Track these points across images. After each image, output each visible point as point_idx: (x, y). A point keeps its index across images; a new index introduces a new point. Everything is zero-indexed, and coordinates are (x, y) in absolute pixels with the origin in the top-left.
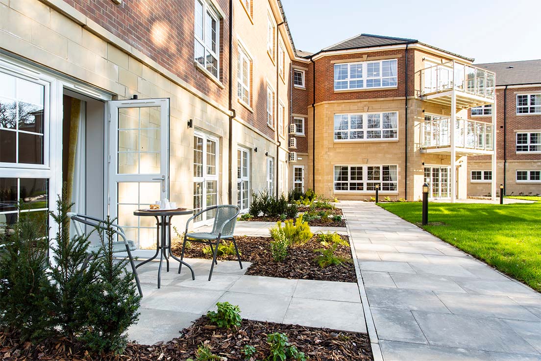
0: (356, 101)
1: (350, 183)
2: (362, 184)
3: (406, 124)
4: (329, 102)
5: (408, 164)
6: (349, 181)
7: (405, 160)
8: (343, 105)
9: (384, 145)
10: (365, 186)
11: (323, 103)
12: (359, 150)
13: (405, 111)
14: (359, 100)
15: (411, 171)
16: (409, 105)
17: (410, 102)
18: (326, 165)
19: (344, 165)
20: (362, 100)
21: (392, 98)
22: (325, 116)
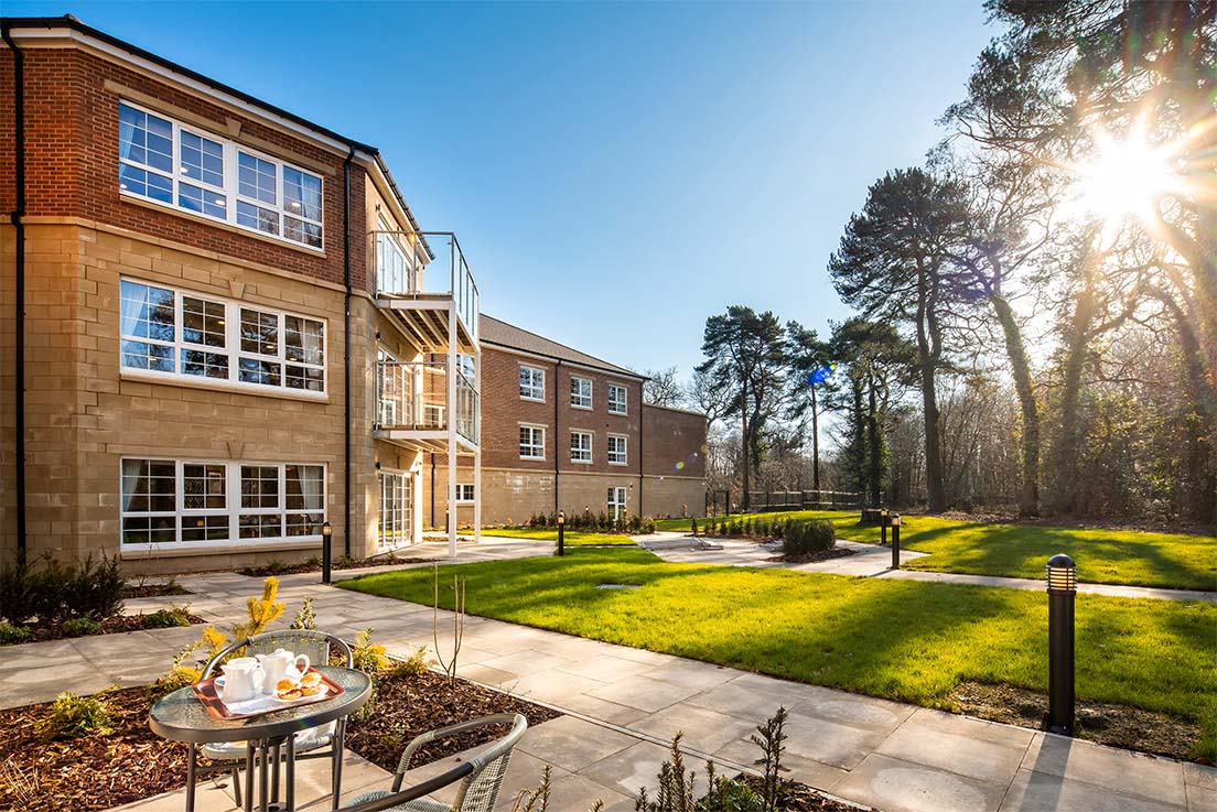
0: (205, 253)
1: (184, 518)
2: (224, 520)
3: (347, 359)
4: (100, 226)
5: (352, 465)
6: (181, 511)
7: (344, 453)
8: (157, 255)
9: (290, 407)
10: (234, 527)
11: (69, 220)
12: (215, 413)
13: (343, 324)
14: (214, 256)
15: (359, 481)
16: (353, 312)
17: (355, 303)
18: (87, 453)
19: (161, 457)
20: (223, 257)
21: (312, 280)
22: (81, 274)
